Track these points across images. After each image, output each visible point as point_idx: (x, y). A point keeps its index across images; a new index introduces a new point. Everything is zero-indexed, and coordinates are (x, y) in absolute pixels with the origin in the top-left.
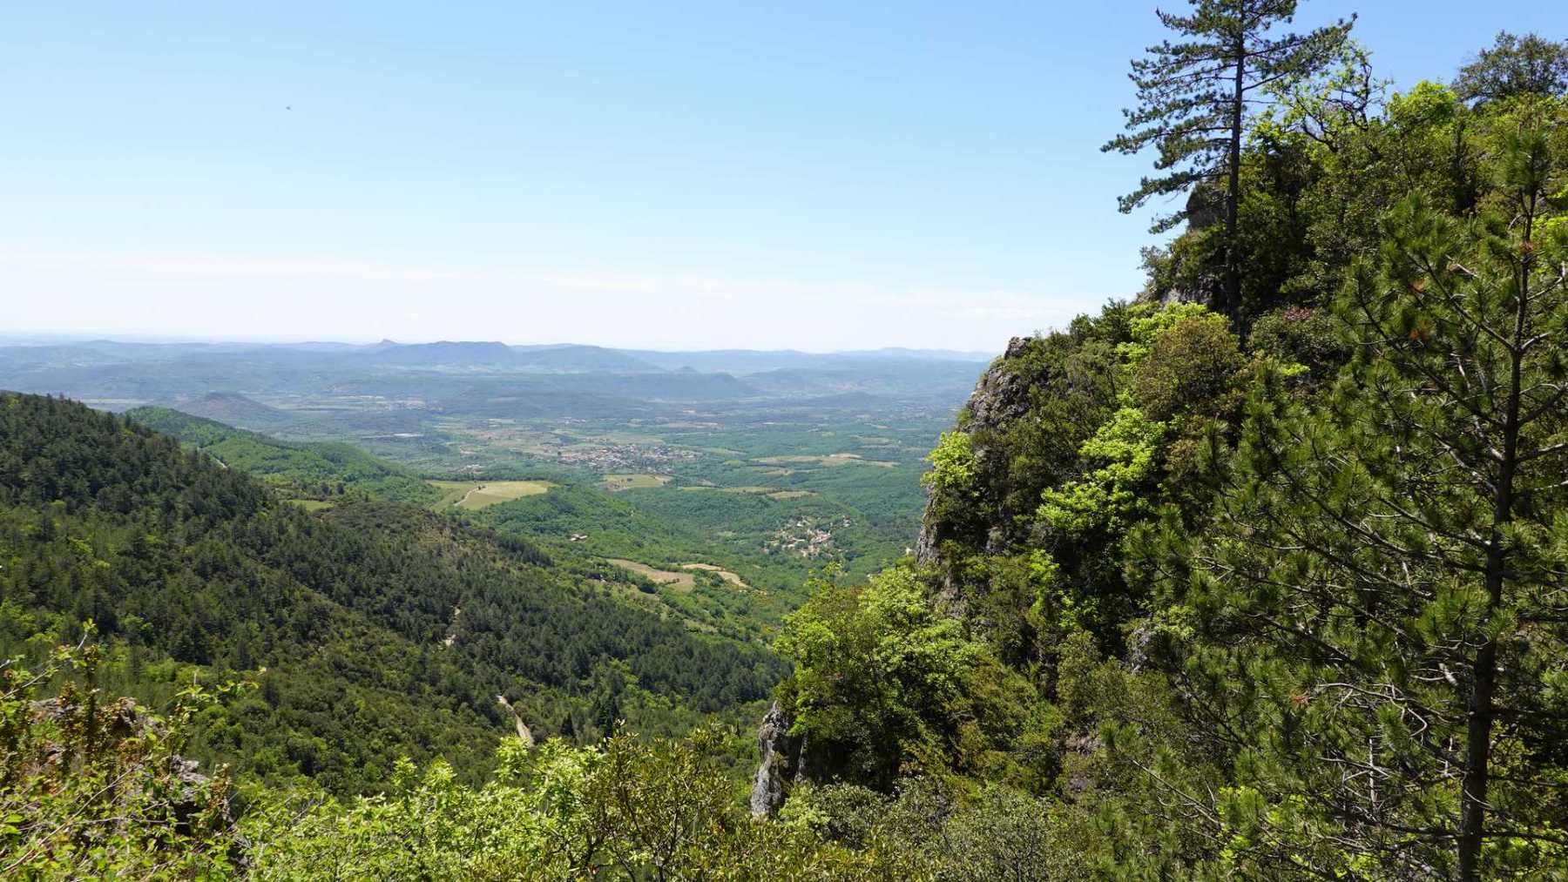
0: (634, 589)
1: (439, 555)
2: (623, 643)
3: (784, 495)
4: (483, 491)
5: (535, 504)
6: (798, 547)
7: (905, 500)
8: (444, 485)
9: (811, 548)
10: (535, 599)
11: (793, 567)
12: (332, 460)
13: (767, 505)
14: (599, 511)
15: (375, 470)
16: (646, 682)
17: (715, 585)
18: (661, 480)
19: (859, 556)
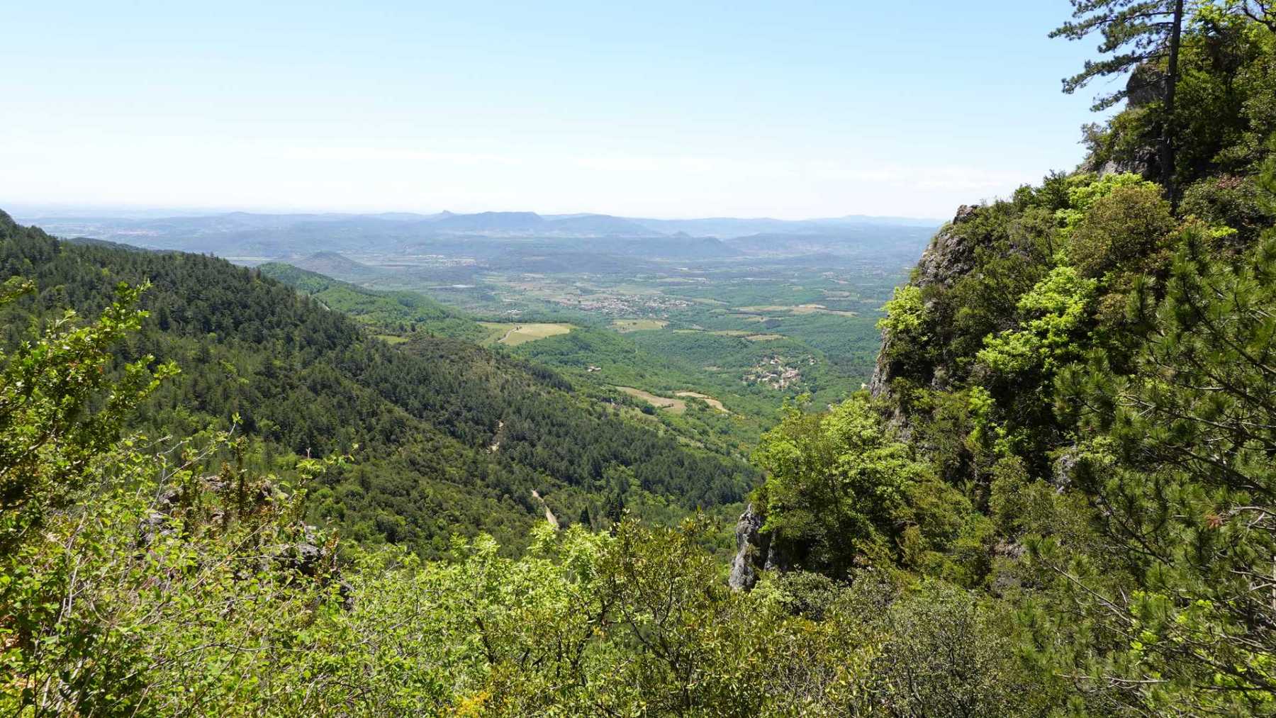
0: (638, 411)
1: (487, 380)
2: (628, 453)
3: (760, 338)
4: (520, 331)
5: (560, 342)
6: (771, 381)
7: (860, 344)
8: (491, 326)
9: (782, 382)
10: (560, 417)
11: (766, 397)
12: (406, 305)
13: (746, 346)
14: (610, 348)
15: (438, 313)
16: (647, 485)
17: (703, 410)
18: (660, 325)
19: (822, 389)
